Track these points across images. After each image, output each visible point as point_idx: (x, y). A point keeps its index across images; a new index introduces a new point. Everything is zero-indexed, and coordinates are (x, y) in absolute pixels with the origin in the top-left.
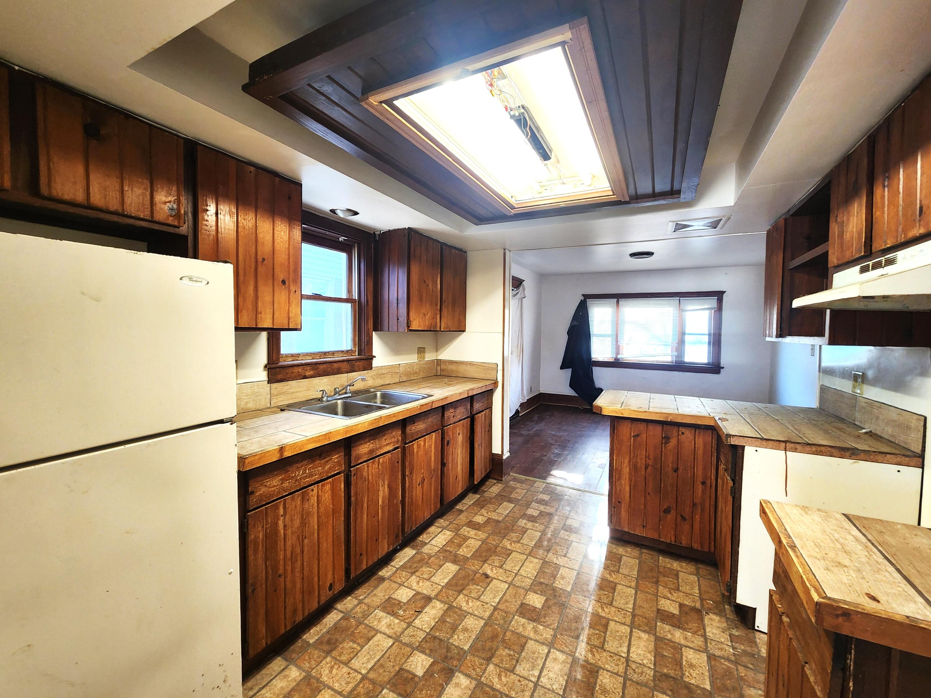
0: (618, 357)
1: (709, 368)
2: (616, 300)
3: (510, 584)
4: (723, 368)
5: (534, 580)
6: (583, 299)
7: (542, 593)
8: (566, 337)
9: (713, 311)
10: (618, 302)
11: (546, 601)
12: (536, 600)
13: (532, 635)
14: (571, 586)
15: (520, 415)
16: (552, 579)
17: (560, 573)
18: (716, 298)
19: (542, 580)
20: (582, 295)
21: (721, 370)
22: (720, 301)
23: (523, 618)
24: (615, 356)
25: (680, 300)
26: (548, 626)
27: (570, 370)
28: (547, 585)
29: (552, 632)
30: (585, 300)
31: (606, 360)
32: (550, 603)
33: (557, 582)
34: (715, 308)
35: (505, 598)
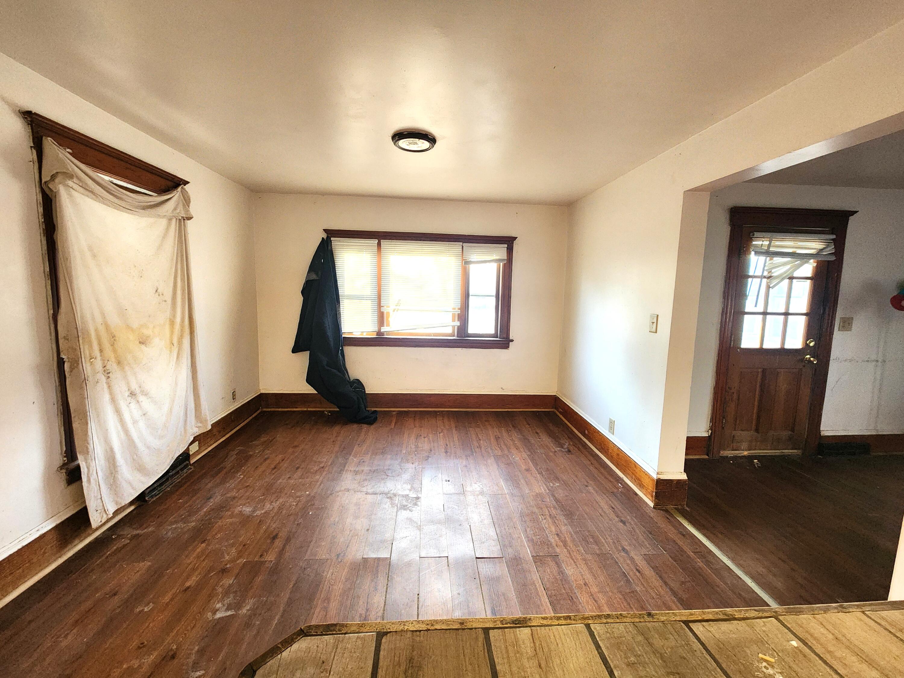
0: (382, 330)
1: (497, 342)
2: (376, 241)
4: (512, 341)
6: (325, 238)
8: (299, 300)
9: (501, 264)
10: (379, 245)
15: (192, 462)
18: (506, 246)
20: (324, 230)
21: (511, 343)
22: (510, 250)
24: (376, 329)
25: (463, 247)
27: (307, 353)
30: (328, 238)
31: (365, 336)
34: (504, 260)
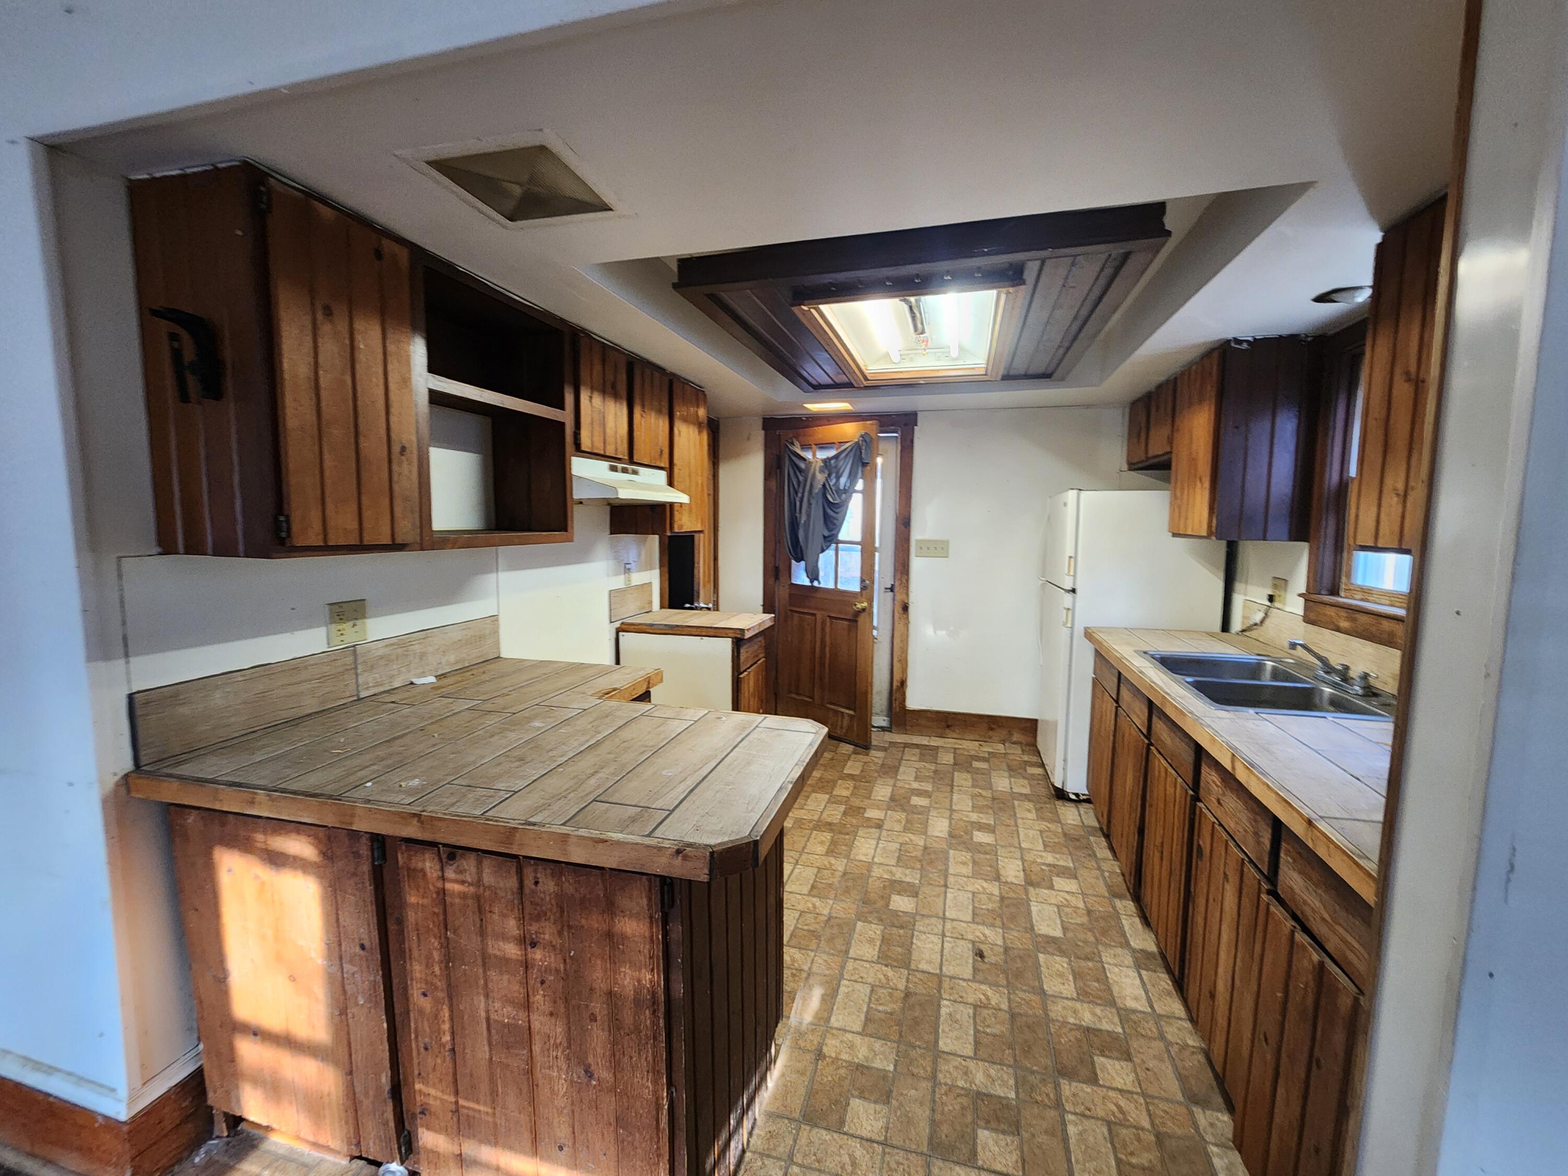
3: (944, 918)
5: (913, 930)
7: (895, 913)
11: (888, 904)
12: (901, 903)
13: (894, 869)
14: (857, 930)
16: (887, 936)
17: (877, 948)
19: (901, 931)
23: (908, 883)
26: (879, 878)
28: (893, 926)
29: (873, 874)
32: (881, 903)
33: (878, 932)
35: (942, 899)
